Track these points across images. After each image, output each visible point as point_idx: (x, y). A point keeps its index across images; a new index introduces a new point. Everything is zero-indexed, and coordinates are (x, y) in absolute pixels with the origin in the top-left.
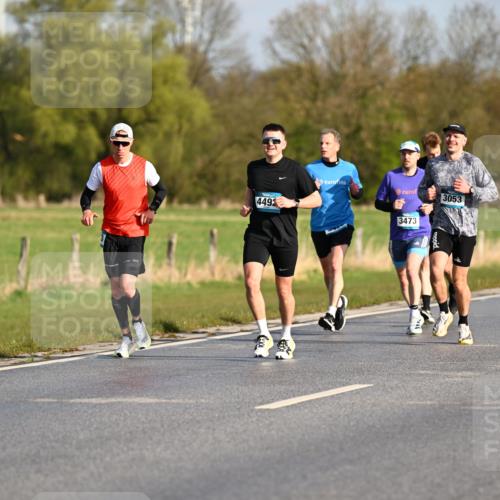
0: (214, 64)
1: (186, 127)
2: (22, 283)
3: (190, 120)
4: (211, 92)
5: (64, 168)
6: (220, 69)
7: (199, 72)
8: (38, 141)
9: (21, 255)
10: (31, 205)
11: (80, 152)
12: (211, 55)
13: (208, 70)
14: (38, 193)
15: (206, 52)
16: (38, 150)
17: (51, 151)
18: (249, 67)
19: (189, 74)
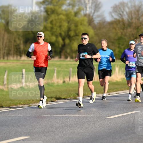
0: (95, 19)
4: (94, 28)
6: (97, 21)
7: (91, 22)
11: (57, 44)
12: (94, 17)
13: (93, 21)
15: (93, 16)
18: (105, 20)
19: (88, 22)
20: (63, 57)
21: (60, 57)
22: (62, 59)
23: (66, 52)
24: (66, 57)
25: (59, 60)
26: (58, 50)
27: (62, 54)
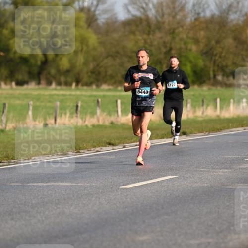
0: (99, 17)
1: (85, 48)
2: (4, 126)
3: (87, 45)
4: (98, 31)
5: (25, 69)
6: (102, 19)
7: (91, 20)
8: (11, 55)
9: (3, 112)
10: (8, 87)
11: (32, 61)
12: (97, 12)
13: (96, 20)
14: (12, 81)
15: (95, 11)
16: (11, 60)
17: (18, 61)
18: (116, 18)
19: (86, 22)
20: (43, 82)
21: (39, 83)
22: (41, 86)
23: (49, 73)
24: (49, 83)
25: (37, 87)
26: (35, 70)
27: (42, 77)
